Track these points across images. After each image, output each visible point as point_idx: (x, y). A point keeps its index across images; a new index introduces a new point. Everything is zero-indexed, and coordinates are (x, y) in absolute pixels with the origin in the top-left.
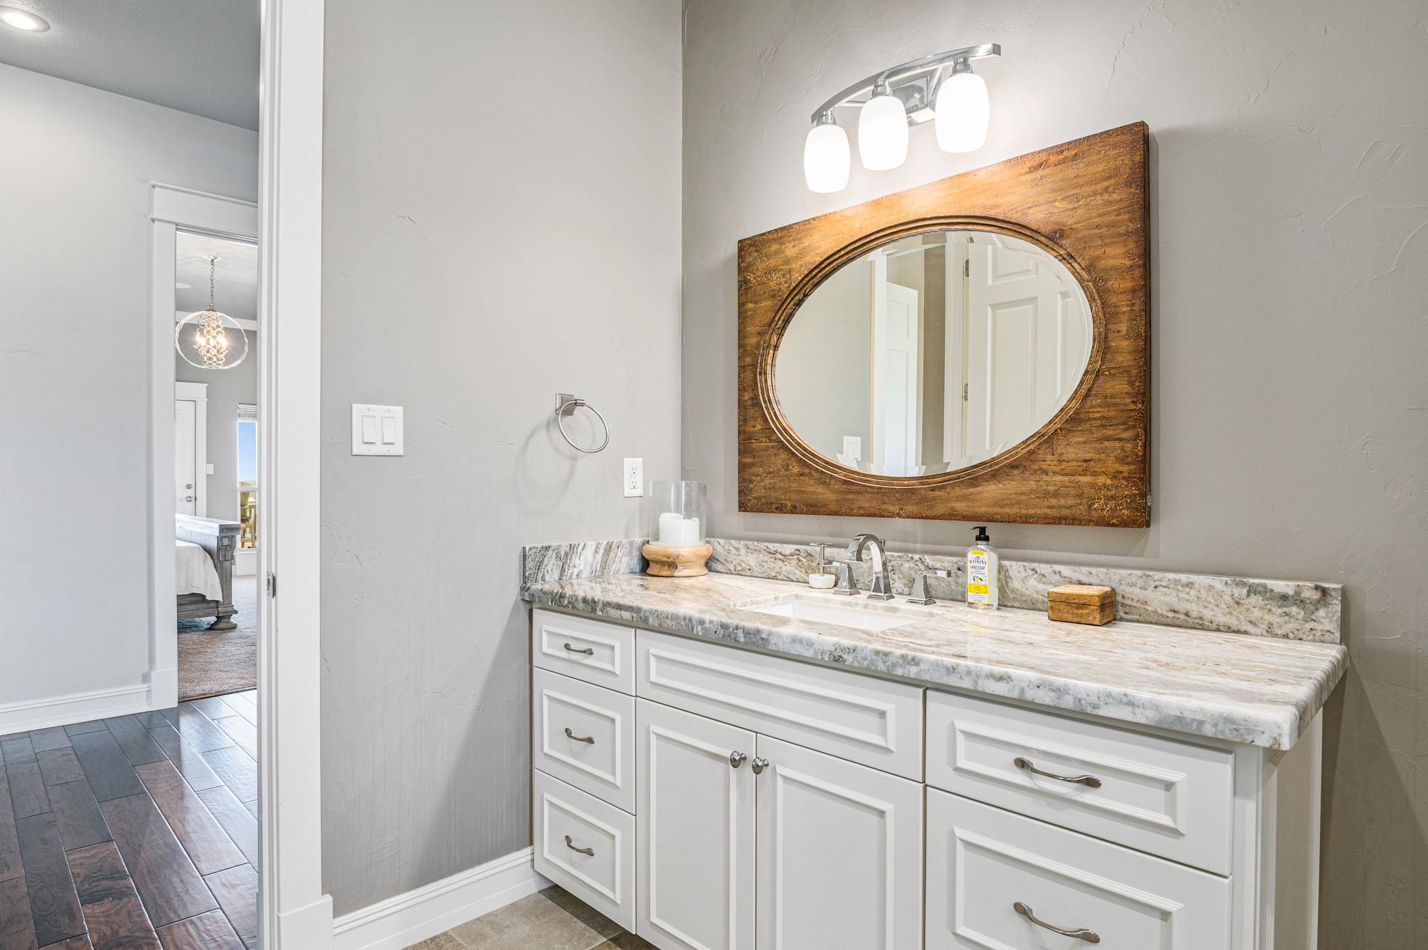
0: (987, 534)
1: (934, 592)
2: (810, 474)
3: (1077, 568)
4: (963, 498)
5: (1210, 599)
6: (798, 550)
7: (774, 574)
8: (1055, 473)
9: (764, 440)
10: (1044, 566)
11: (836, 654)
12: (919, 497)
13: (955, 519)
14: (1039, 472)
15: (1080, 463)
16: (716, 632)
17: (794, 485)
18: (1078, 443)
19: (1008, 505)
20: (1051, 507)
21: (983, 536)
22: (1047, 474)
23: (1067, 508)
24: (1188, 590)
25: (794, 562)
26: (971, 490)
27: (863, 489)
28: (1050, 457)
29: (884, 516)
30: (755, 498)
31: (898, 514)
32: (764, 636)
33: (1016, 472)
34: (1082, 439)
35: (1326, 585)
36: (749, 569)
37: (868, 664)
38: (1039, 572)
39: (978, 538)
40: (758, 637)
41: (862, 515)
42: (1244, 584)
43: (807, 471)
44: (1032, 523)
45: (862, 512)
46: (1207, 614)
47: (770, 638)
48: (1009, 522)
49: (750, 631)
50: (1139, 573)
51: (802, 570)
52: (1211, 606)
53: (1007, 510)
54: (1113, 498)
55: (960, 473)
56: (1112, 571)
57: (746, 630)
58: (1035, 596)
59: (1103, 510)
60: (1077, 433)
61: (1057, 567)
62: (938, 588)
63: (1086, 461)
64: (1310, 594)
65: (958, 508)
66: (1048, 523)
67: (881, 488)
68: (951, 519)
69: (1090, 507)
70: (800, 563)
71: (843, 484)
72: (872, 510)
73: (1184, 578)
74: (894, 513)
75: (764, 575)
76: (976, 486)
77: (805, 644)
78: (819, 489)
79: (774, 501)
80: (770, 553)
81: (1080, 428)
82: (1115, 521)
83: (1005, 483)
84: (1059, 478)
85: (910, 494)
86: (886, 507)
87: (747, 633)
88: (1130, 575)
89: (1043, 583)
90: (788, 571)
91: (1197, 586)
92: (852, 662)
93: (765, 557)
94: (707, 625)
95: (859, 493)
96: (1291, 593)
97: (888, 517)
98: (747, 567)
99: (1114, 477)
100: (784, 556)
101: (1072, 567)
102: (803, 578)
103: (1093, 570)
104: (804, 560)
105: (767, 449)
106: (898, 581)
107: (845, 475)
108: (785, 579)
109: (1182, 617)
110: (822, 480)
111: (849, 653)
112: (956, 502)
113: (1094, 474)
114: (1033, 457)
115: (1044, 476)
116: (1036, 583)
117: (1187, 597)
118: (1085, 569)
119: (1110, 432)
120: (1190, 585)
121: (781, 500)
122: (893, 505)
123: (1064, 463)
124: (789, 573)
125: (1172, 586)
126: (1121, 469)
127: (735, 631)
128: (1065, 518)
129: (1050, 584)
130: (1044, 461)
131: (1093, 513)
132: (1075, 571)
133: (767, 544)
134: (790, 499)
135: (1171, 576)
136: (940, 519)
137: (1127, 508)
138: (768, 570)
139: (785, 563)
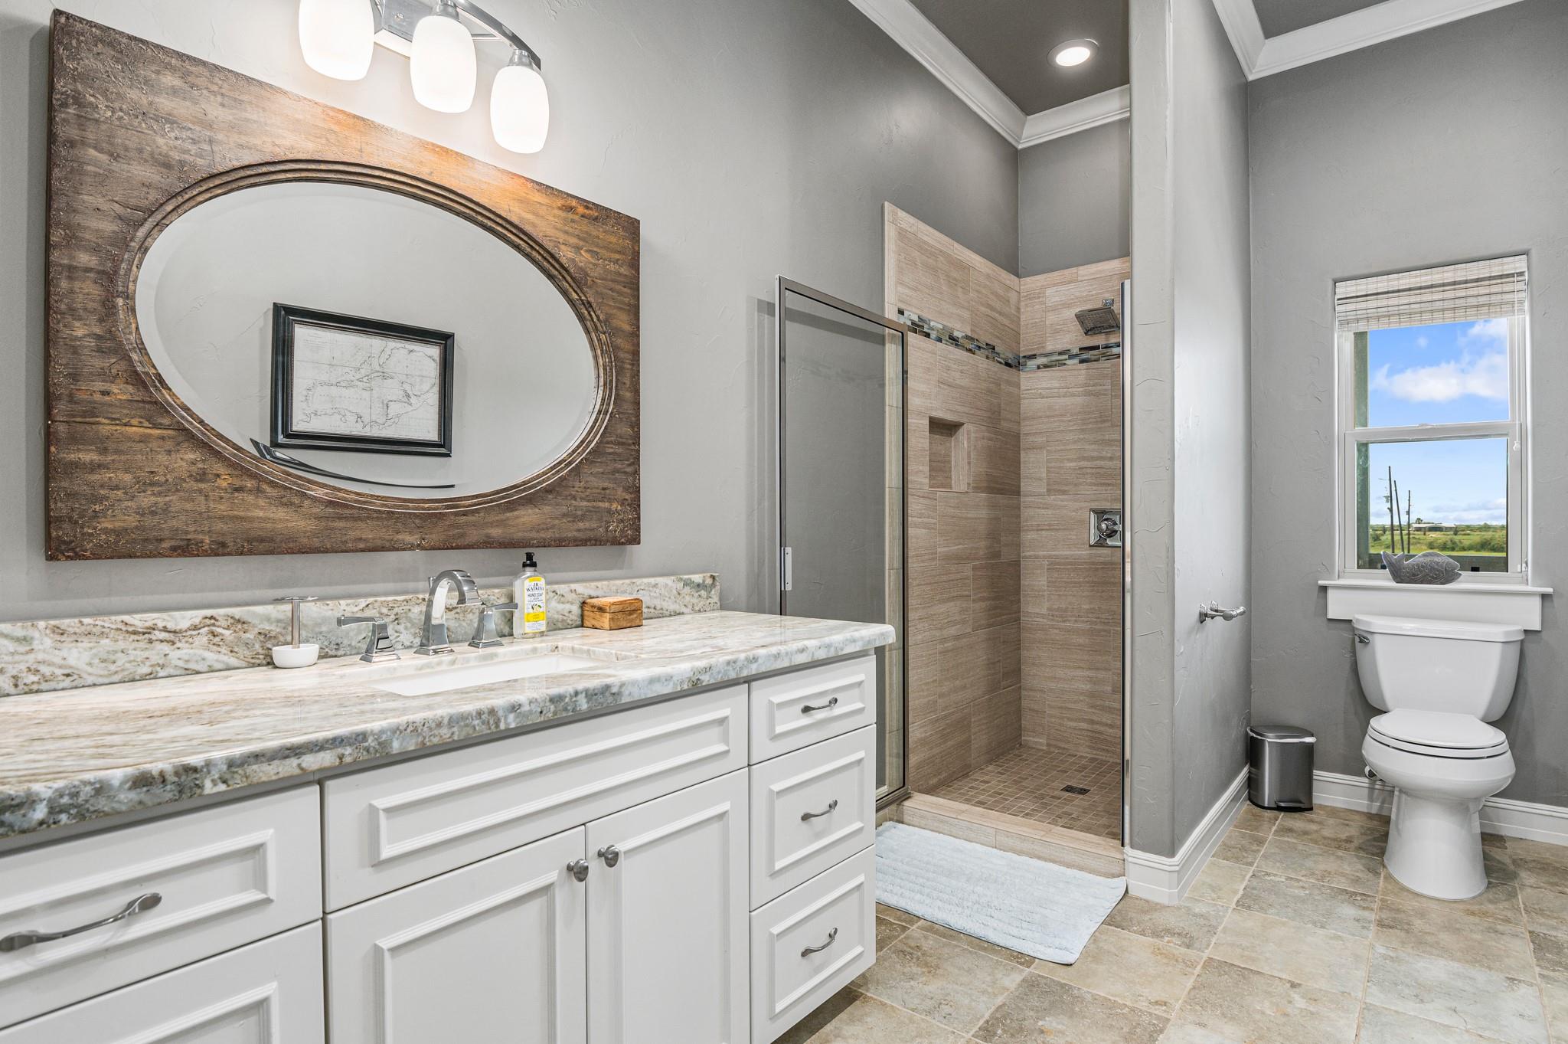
0: (534, 560)
1: (453, 636)
2: (258, 491)
3: (588, 584)
4: (501, 523)
5: (666, 594)
6: (212, 618)
7: (145, 670)
8: (581, 498)
9: (134, 422)
10: (563, 586)
11: (694, 679)
12: (447, 523)
13: (491, 548)
14: (569, 498)
15: (599, 491)
16: (541, 712)
17: (222, 508)
18: (598, 473)
19: (543, 529)
20: (579, 530)
21: (530, 562)
22: (576, 500)
23: (591, 530)
24: (655, 589)
25: (203, 639)
26: (508, 515)
27: (364, 514)
28: (577, 484)
29: (397, 550)
30: (106, 531)
31: (419, 545)
32: (614, 690)
33: (550, 497)
34: (601, 470)
35: (714, 574)
36: (68, 675)
37: (722, 677)
38: (559, 593)
39: (525, 565)
40: (607, 694)
41: (362, 550)
42: (681, 579)
43: (249, 484)
44: (564, 546)
45: (362, 546)
46: (665, 605)
47: (623, 690)
48: (545, 546)
49: (596, 691)
50: (627, 581)
51: (223, 650)
52: (667, 599)
53: (542, 535)
54: (622, 521)
55: (494, 495)
56: (612, 582)
57: (589, 693)
58: (556, 616)
59: (615, 531)
60: (597, 464)
61: (573, 586)
62: (459, 629)
63: (604, 489)
64: (709, 581)
65: (495, 535)
66: (577, 546)
67: (392, 512)
68: (487, 548)
69: (607, 528)
70: (217, 639)
71: (326, 506)
72: (379, 543)
73: (652, 580)
74: (412, 545)
75: (116, 678)
76: (512, 510)
77: (664, 680)
78: (281, 513)
79: (166, 534)
80: (135, 633)
81: (599, 460)
82: (623, 540)
83: (541, 507)
84: (585, 503)
85: (434, 520)
86: (400, 537)
87: (590, 695)
88: (623, 584)
89: (563, 603)
90: (186, 658)
91: (659, 585)
92: (709, 681)
93: (120, 643)
94: (526, 708)
95: (359, 519)
96: (701, 582)
97: (404, 550)
98: (59, 672)
99: (622, 504)
100: (175, 632)
101: (584, 584)
102: (223, 662)
103: (599, 584)
104: (227, 633)
105: (144, 439)
106: (404, 632)
107: (327, 493)
108: (178, 673)
109: (652, 610)
110: (285, 500)
111: (706, 672)
112: (492, 527)
113: (610, 501)
114: (564, 484)
115: (573, 502)
116: (557, 605)
117: (655, 595)
118: (593, 584)
119: (619, 466)
120: (656, 585)
121: (187, 533)
122: (411, 533)
123: (588, 490)
124: (187, 661)
125: (646, 588)
126: (627, 497)
127: (574, 699)
128: (590, 540)
129: (568, 602)
130: (573, 487)
131: (609, 533)
132: (586, 587)
133: (126, 618)
134: (209, 532)
135: (646, 580)
136: (473, 548)
137: (630, 529)
138: (128, 665)
139: (178, 645)
